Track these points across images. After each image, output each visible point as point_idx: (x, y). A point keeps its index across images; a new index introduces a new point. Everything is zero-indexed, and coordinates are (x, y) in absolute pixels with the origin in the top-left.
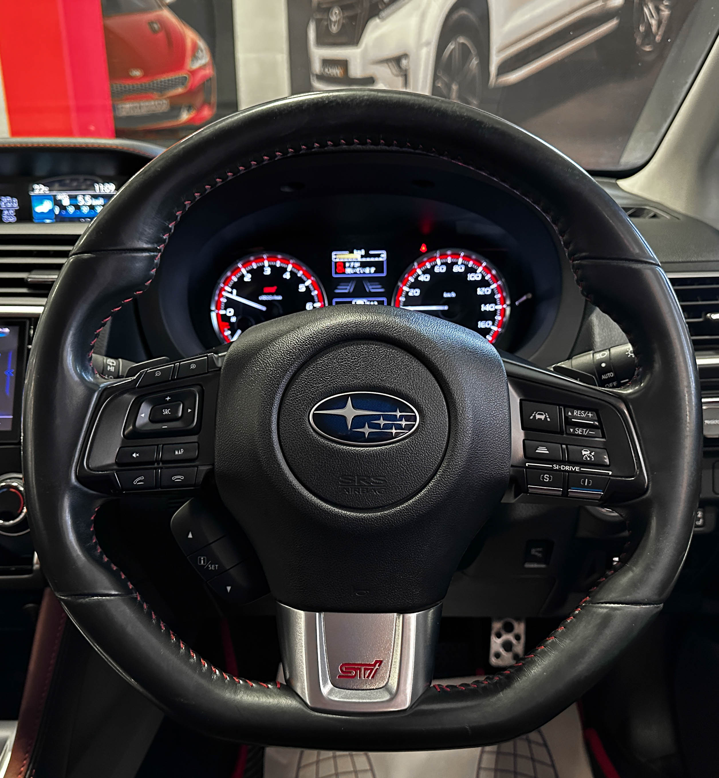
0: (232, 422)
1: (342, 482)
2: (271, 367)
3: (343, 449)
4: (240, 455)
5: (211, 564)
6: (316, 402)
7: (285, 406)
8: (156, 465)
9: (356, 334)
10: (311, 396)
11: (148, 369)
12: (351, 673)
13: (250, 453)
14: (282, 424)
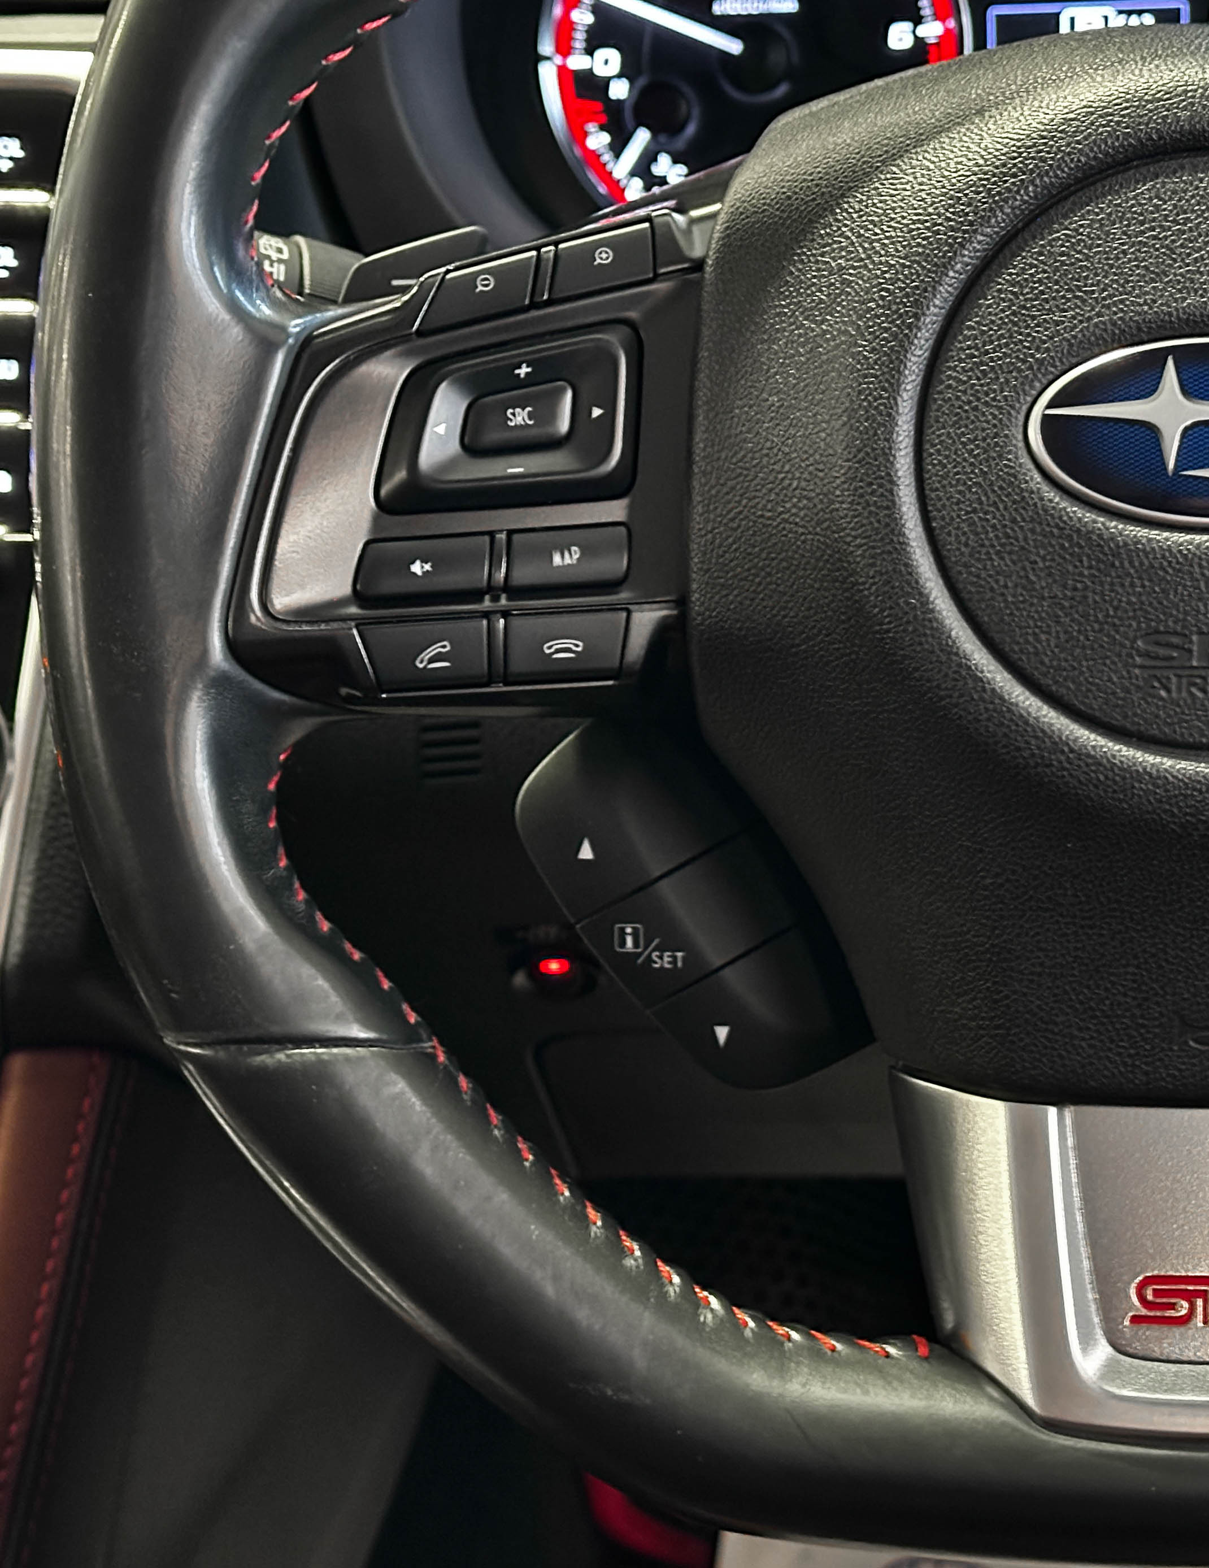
0: (751, 451)
1: (1147, 655)
2: (887, 254)
3: (1150, 540)
4: (785, 564)
5: (661, 949)
6: (1051, 377)
7: (940, 393)
8: (487, 603)
9: (1190, 133)
10: (1032, 356)
11: (450, 267)
12: (1172, 1306)
13: (818, 560)
14: (932, 454)
